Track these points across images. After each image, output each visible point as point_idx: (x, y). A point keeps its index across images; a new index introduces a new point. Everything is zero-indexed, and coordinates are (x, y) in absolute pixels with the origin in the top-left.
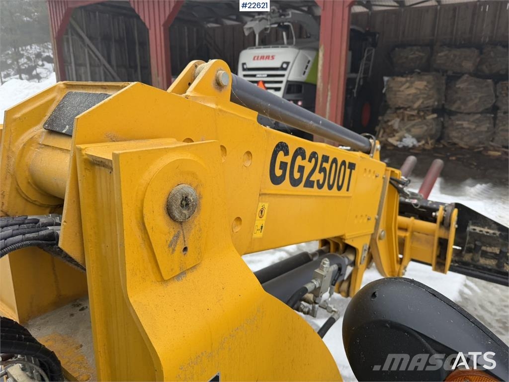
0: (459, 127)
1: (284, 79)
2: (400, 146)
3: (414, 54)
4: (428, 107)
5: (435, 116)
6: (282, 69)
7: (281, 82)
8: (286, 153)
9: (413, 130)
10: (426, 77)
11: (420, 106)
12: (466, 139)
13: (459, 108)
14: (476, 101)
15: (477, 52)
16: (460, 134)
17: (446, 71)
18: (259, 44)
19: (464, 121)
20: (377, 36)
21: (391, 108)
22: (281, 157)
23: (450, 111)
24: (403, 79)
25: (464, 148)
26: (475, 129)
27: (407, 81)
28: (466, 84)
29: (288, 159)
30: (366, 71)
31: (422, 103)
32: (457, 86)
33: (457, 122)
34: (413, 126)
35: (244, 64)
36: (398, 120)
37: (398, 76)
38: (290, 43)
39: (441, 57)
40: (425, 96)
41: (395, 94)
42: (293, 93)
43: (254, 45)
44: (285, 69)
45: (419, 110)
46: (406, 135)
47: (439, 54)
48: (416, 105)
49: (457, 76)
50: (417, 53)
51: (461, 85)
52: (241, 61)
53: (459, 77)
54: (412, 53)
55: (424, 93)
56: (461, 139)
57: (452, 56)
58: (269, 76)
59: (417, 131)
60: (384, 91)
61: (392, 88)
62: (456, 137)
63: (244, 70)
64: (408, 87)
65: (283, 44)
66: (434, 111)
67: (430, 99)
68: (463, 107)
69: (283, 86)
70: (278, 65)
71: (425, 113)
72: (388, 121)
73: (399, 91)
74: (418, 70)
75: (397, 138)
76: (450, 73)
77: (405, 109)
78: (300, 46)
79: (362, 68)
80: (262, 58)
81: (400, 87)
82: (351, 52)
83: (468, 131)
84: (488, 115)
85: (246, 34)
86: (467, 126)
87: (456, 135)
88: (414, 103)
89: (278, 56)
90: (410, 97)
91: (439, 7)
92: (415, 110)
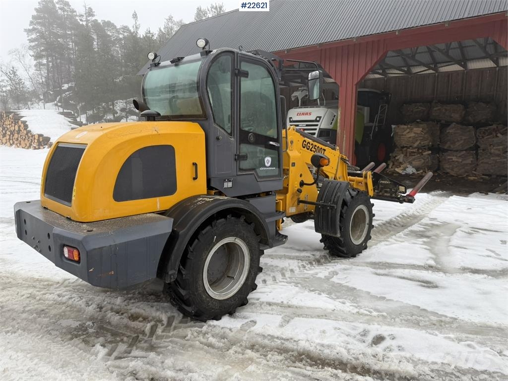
0: (451, 161)
1: (318, 128)
2: (403, 174)
4: (425, 146)
5: (430, 152)
6: (316, 121)
7: (316, 129)
8: (306, 142)
9: (413, 162)
10: (421, 125)
11: (418, 145)
12: (455, 170)
13: (450, 147)
14: (462, 142)
15: (462, 107)
16: (451, 166)
17: (440, 121)
18: (301, 105)
19: (453, 156)
20: (390, 95)
21: (398, 147)
22: (304, 142)
23: (444, 149)
24: (406, 127)
25: (454, 176)
26: (461, 162)
27: (408, 128)
28: (454, 129)
29: (306, 144)
30: (381, 121)
31: (420, 143)
32: (448, 131)
33: (448, 157)
34: (414, 160)
35: (290, 118)
36: (402, 155)
37: (402, 124)
38: (322, 104)
39: (436, 110)
40: (421, 138)
41: (400, 138)
42: (324, 136)
43: (298, 106)
44: (318, 121)
45: (418, 148)
46: (408, 166)
47: (435, 109)
48: (415, 145)
49: (447, 124)
50: (419, 107)
51: (450, 130)
52: (289, 116)
53: (449, 125)
54: (416, 108)
55: (421, 137)
56: (452, 170)
57: (444, 110)
58: (307, 125)
59: (417, 163)
60: (392, 135)
61: (397, 133)
62: (448, 168)
63: (290, 122)
64: (409, 132)
65: (317, 104)
66: (429, 149)
67: (426, 140)
68: (452, 146)
69: (316, 132)
70: (314, 119)
71: (423, 150)
72: (396, 156)
73: (403, 135)
74: (418, 120)
75: (402, 168)
76: (443, 122)
77: (408, 148)
78: (328, 106)
79: (377, 117)
80: (303, 114)
81: (403, 132)
82: (369, 108)
83: (456, 163)
84: (472, 152)
85: (293, 100)
86: (456, 160)
87: (448, 166)
88: (414, 144)
89: (314, 113)
90: (411, 139)
91: (437, 74)
92: (415, 148)
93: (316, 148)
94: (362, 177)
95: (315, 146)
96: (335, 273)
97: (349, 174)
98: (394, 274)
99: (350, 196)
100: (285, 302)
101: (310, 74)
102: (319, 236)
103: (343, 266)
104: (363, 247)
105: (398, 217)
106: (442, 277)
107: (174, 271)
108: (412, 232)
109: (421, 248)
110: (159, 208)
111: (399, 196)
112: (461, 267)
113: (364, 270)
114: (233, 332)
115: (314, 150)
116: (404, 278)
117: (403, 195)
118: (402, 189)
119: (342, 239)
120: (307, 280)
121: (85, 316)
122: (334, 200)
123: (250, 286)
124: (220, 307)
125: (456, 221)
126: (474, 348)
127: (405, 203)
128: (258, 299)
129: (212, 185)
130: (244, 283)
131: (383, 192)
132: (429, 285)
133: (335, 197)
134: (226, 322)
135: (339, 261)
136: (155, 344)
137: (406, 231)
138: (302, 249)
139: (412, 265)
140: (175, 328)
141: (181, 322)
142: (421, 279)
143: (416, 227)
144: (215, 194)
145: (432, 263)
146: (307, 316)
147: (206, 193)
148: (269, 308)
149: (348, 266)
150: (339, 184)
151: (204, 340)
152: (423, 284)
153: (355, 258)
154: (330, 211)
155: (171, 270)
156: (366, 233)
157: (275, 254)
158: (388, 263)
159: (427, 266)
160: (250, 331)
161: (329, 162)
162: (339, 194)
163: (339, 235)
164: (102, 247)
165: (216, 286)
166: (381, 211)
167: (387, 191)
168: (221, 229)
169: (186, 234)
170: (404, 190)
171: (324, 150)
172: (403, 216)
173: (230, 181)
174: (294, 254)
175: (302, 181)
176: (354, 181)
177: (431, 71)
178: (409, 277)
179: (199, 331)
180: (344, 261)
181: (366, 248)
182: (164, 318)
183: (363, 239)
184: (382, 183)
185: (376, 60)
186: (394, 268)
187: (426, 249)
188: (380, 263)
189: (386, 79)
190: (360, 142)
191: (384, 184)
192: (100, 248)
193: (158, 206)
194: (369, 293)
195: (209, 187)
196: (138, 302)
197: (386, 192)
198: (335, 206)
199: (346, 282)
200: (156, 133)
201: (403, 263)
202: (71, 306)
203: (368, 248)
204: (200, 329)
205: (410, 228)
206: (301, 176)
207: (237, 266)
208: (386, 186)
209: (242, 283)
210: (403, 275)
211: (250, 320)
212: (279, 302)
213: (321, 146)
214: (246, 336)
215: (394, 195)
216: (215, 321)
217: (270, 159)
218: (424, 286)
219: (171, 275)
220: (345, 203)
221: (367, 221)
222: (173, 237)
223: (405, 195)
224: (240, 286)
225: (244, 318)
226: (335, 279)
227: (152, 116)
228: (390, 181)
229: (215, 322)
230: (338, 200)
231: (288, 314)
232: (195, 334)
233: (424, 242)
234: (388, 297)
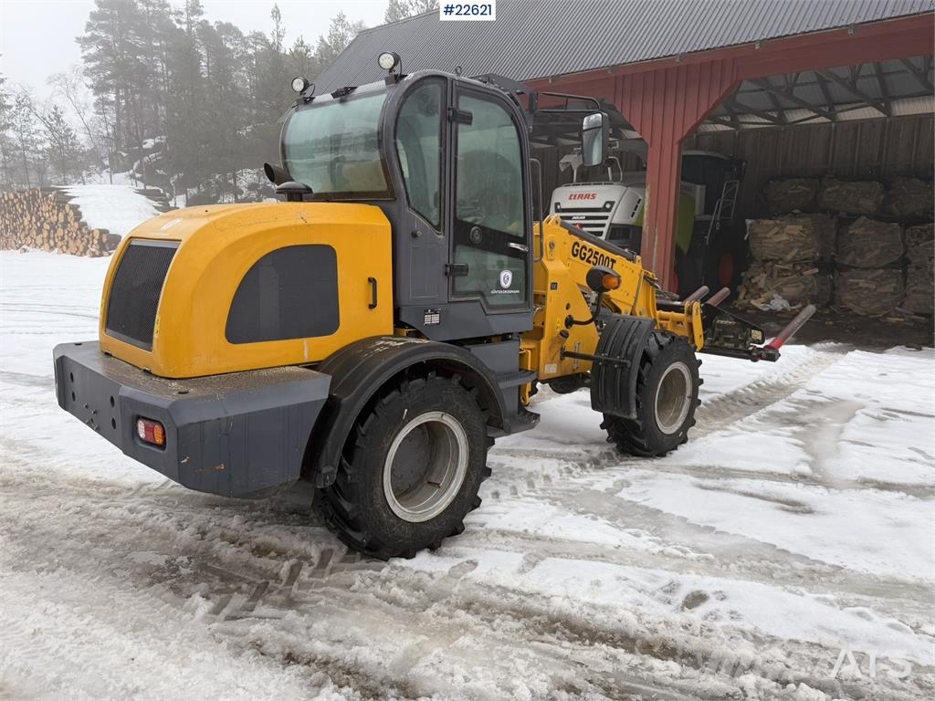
0: (854, 287)
1: (607, 222)
2: (765, 309)
3: (796, 189)
4: (806, 259)
5: (817, 270)
6: (605, 209)
7: (603, 225)
8: (579, 246)
9: (785, 289)
10: (801, 220)
11: (794, 257)
12: (864, 304)
13: (855, 262)
14: (877, 252)
15: (879, 186)
16: (855, 297)
17: (837, 212)
18: (577, 181)
19: (861, 279)
20: (744, 164)
21: (756, 261)
22: (576, 246)
23: (843, 265)
24: (772, 222)
25: (858, 315)
26: (875, 290)
27: (776, 225)
28: (863, 229)
29: (579, 249)
30: (726, 212)
31: (798, 253)
32: (851, 232)
33: (851, 280)
34: (785, 284)
35: (558, 204)
36: (765, 275)
37: (764, 218)
38: (616, 179)
39: (829, 193)
40: (801, 244)
41: (761, 243)
42: (618, 238)
43: (571, 181)
44: (609, 210)
45: (794, 262)
46: (775, 295)
47: (829, 189)
48: (789, 257)
49: (851, 218)
50: (799, 187)
51: (856, 229)
52: (554, 200)
53: (854, 220)
54: (793, 187)
55: (800, 241)
56: (858, 304)
57: (844, 192)
58: (587, 218)
59: (791, 290)
60: (746, 238)
61: (756, 234)
62: (850, 301)
63: (557, 210)
64: (777, 233)
65: (608, 179)
66: (815, 265)
67: (809, 248)
68: (858, 260)
69: (605, 230)
70: (601, 206)
71: (802, 267)
72: (752, 277)
73: (766, 238)
74: (796, 211)
75: (762, 300)
76: (843, 214)
77: (775, 262)
78: (627, 182)
79: (720, 204)
80: (581, 196)
81: (768, 232)
82: (704, 187)
83: (865, 292)
84: (895, 271)
85: (562, 170)
86: (866, 285)
87: (849, 298)
88: (787, 254)
89: (601, 194)
90: (781, 246)
91: (833, 125)
92: (789, 262)
93: (598, 257)
94: (683, 312)
95: (597, 253)
96: (626, 484)
97: (660, 307)
98: (734, 488)
99: (657, 345)
100: (531, 531)
101: (586, 119)
102: (599, 417)
103: (641, 472)
104: (680, 439)
105: (749, 387)
106: (822, 494)
107: (332, 469)
108: (773, 414)
109: (787, 442)
110: (307, 357)
111: (751, 348)
113: (680, 479)
114: (436, 580)
115: (595, 260)
116: (751, 495)
117: (758, 346)
118: (757, 334)
119: (639, 423)
120: (574, 494)
121: (175, 547)
122: (627, 350)
123: (468, 500)
124: (413, 534)
125: (858, 396)
126: (869, 619)
127: (760, 361)
128: (483, 525)
129: (404, 318)
130: (458, 495)
131: (722, 340)
132: (796, 508)
133: (628, 347)
134: (423, 562)
135: (633, 462)
136: (296, 596)
137: (762, 412)
138: (568, 440)
139: (768, 473)
140: (332, 571)
141: (344, 560)
142: (781, 498)
143: (781, 406)
144: (409, 335)
145: (805, 469)
146: (569, 556)
147: (392, 333)
148: (503, 540)
149: (649, 472)
150: (637, 322)
151: (383, 593)
152: (786, 506)
153: (663, 459)
154: (619, 371)
155: (326, 465)
156: (686, 413)
157: (520, 448)
158: (724, 469)
159: (796, 475)
160: (465, 579)
161: (619, 282)
162: (635, 341)
163: (634, 416)
164: (205, 421)
165: (407, 500)
166: (719, 376)
167: (729, 339)
168: (416, 397)
169: (353, 404)
170: (760, 338)
171: (614, 261)
172: (758, 385)
173: (436, 313)
174: (552, 449)
175: (570, 316)
176: (668, 320)
177: (822, 119)
178: (761, 494)
179: (375, 576)
180: (643, 463)
181: (684, 440)
182: (315, 553)
183: (679, 423)
184: (720, 324)
185: (717, 97)
186: (734, 477)
187: (796, 445)
188: (710, 467)
189: (737, 132)
190: (685, 249)
191: (723, 325)
192: (200, 423)
193: (306, 354)
194: (684, 519)
195: (398, 323)
196: (269, 524)
197: (727, 340)
198: (628, 362)
199: (645, 500)
200: (301, 222)
201: (752, 470)
202: (152, 529)
203: (688, 443)
204: (376, 573)
205: (770, 408)
206: (567, 308)
207: (444, 465)
208: (726, 329)
209: (454, 494)
210: (749, 490)
211: (465, 559)
212: (521, 530)
213: (607, 254)
214: (458, 587)
215: (741, 347)
216: (403, 560)
217: (509, 274)
218: (787, 510)
219: (325, 475)
220: (646, 358)
221: (689, 392)
222: (330, 409)
223: (762, 346)
224: (449, 500)
225: (457, 555)
226: (624, 494)
227: (296, 193)
228: (736, 320)
229: (404, 562)
230: (633, 352)
231: (535, 551)
232: (368, 581)
233: (794, 433)
234: (719, 527)
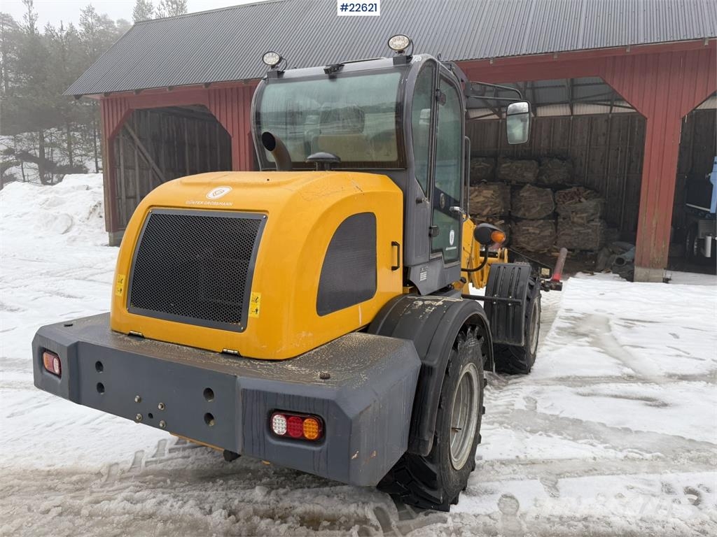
0: (525, 232)
3: (480, 165)
4: (495, 214)
5: (503, 222)
10: (492, 187)
11: (488, 213)
12: (532, 243)
13: (525, 215)
14: (539, 208)
15: (535, 163)
16: (526, 239)
17: (510, 182)
19: (529, 226)
23: (517, 218)
25: (529, 251)
26: (539, 234)
27: (475, 190)
28: (528, 193)
31: (490, 210)
32: (521, 195)
33: (524, 228)
39: (504, 168)
40: (492, 204)
45: (488, 216)
47: (504, 165)
48: (485, 213)
49: (520, 186)
50: (482, 163)
51: (524, 193)
53: (522, 187)
54: (479, 163)
55: (491, 201)
56: (528, 243)
57: (514, 167)
62: (524, 242)
64: (477, 196)
66: (501, 218)
67: (497, 207)
68: (527, 214)
71: (493, 219)
74: (484, 180)
76: (514, 182)
77: (475, 216)
83: (533, 235)
84: (550, 221)
86: (532, 231)
87: (523, 240)
88: (483, 210)
90: (479, 205)
91: (501, 121)
92: (485, 216)
96: (533, 400)
98: (601, 392)
101: (510, 106)
103: (531, 388)
104: (534, 357)
107: (431, 434)
108: (561, 329)
109: (593, 351)
111: (543, 282)
112: (666, 373)
114: (499, 521)
117: (547, 280)
118: (546, 271)
119: (525, 348)
129: (408, 277)
132: (655, 403)
137: (554, 328)
139: (607, 377)
140: (402, 531)
141: (400, 518)
142: (638, 397)
143: (560, 323)
146: (571, 474)
147: (402, 292)
148: (509, 469)
149: (536, 387)
152: (648, 403)
154: (511, 308)
156: (537, 334)
158: (579, 377)
159: (627, 376)
162: (521, 284)
163: (523, 344)
169: (440, 366)
177: (495, 117)
179: (446, 529)
182: (368, 514)
187: (600, 352)
188: (569, 377)
193: (360, 318)
194: (603, 425)
195: (405, 282)
198: (520, 300)
199: (561, 412)
200: (360, 192)
201: (596, 375)
204: (445, 525)
207: (457, 410)
210: (609, 392)
211: (500, 494)
214: (523, 524)
217: (453, 233)
218: (651, 406)
219: (428, 441)
225: (488, 492)
226: (542, 410)
231: (543, 475)
233: (589, 342)
234: (631, 427)
